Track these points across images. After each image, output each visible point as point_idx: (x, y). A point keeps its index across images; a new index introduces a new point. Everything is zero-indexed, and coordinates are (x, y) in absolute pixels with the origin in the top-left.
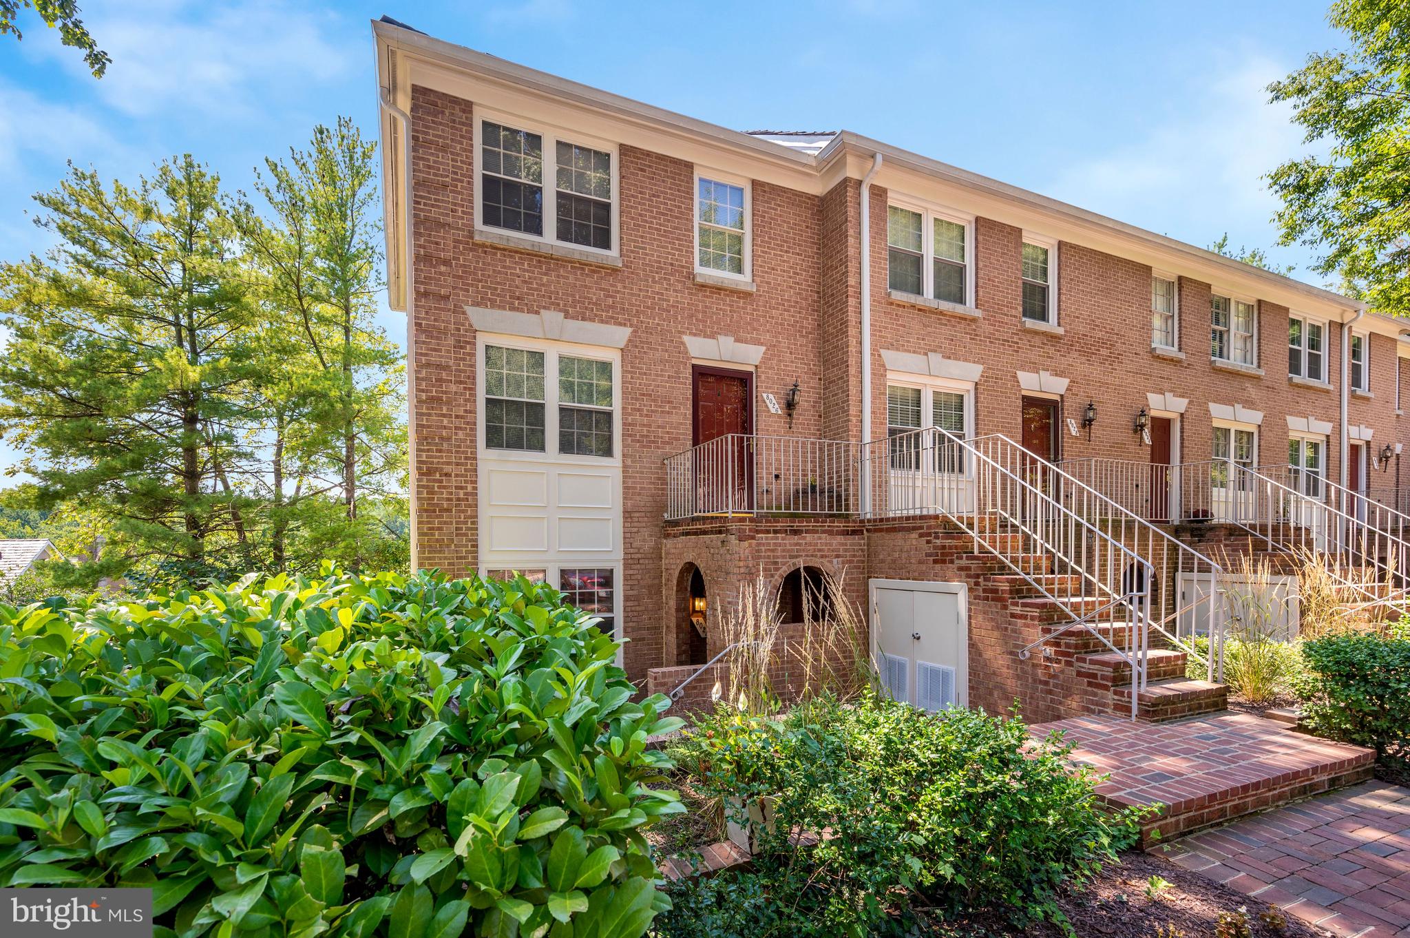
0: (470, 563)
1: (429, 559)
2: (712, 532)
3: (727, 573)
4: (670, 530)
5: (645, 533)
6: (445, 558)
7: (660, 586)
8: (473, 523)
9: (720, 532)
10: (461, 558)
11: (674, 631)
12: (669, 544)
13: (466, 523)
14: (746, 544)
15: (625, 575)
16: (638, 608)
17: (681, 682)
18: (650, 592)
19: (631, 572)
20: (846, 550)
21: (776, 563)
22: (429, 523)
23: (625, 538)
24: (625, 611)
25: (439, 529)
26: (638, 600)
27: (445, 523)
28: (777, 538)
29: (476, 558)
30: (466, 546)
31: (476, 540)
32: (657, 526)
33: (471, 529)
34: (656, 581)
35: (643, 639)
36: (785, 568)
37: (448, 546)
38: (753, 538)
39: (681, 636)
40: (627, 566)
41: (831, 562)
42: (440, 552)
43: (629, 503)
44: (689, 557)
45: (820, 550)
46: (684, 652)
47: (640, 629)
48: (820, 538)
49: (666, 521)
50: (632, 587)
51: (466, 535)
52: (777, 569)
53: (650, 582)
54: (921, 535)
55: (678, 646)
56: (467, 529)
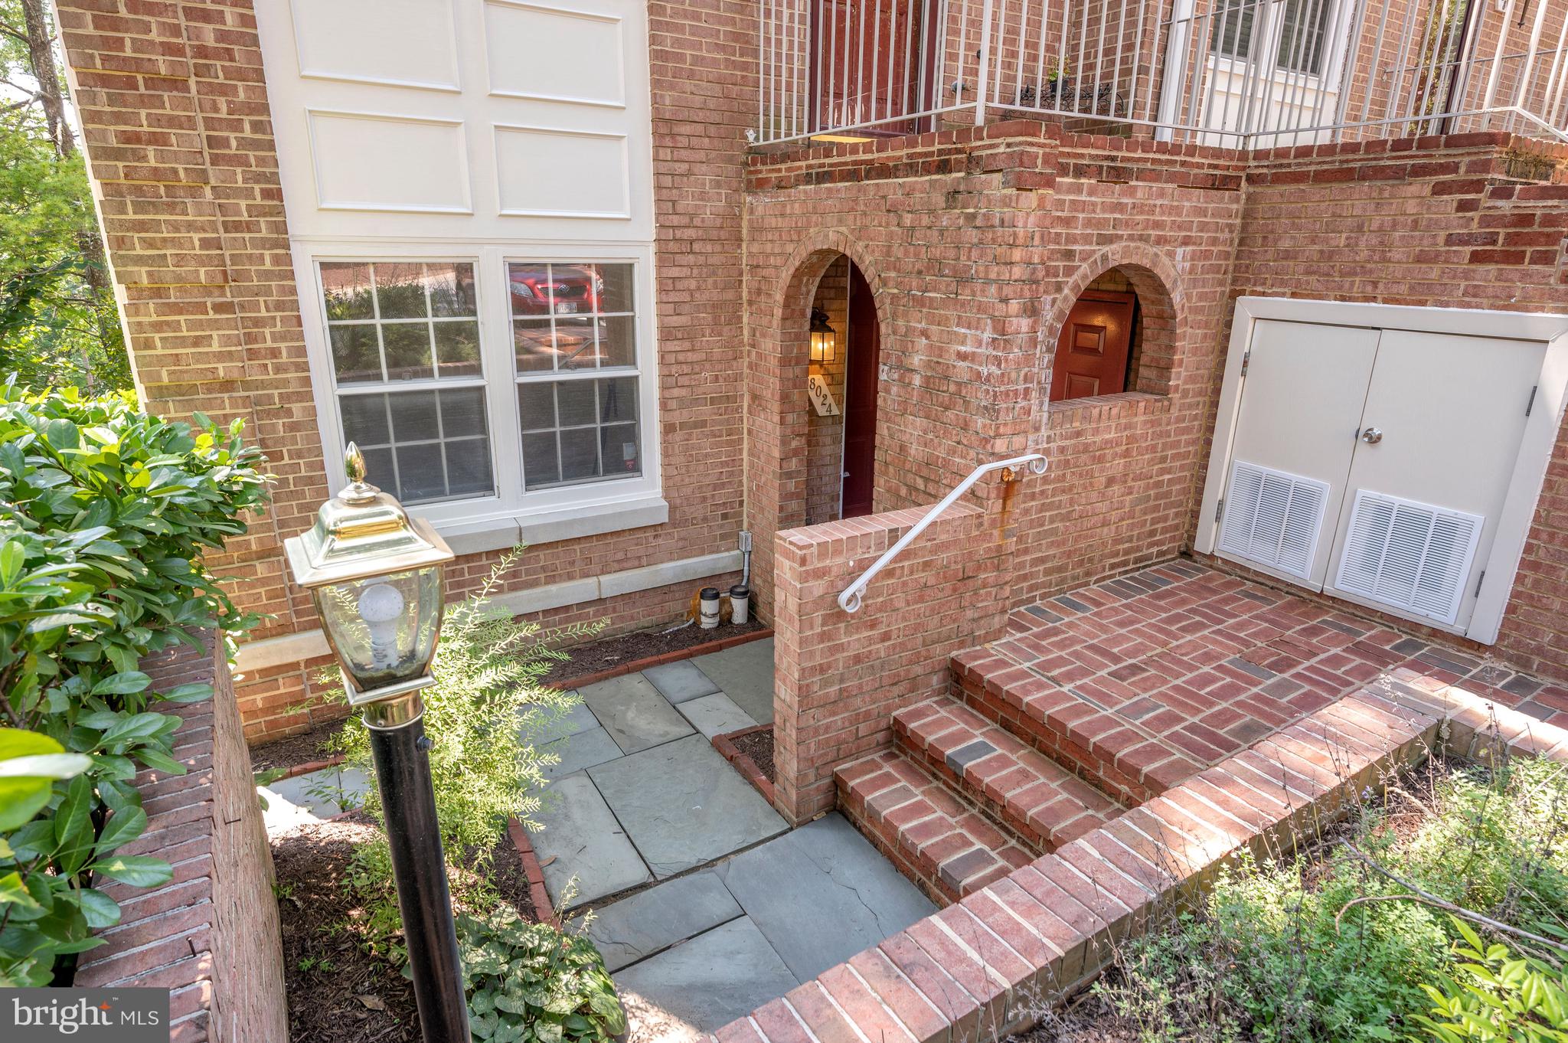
0: (264, 243)
1: (141, 227)
2: (911, 169)
3: (962, 279)
4: (765, 171)
5: (706, 176)
6: (191, 226)
7: (737, 304)
8: (257, 127)
9: (944, 167)
10: (237, 227)
11: (775, 407)
12: (762, 203)
13: (237, 126)
14: (1031, 199)
15: (660, 280)
16: (691, 357)
17: (863, 566)
18: (716, 321)
19: (675, 272)
20: (1203, 227)
21: (1069, 255)
22: (118, 118)
23: (659, 187)
24: (662, 361)
25: (155, 139)
26: (691, 339)
27: (172, 122)
28: (1079, 189)
29: (282, 228)
30: (249, 194)
31: (274, 178)
32: (730, 160)
33: (255, 145)
34: (730, 295)
35: (703, 424)
36: (1085, 267)
37: (194, 192)
38: (1049, 183)
39: (790, 418)
40: (664, 257)
41: (1171, 255)
42: (171, 207)
43: (668, 97)
44: (831, 236)
45: (1157, 225)
46: (796, 452)
47: (696, 402)
48: (1162, 194)
49: (751, 151)
50: (677, 309)
51: (243, 162)
52: (1069, 271)
53: (715, 295)
54: (1440, 189)
55: (784, 441)
56: (243, 143)
